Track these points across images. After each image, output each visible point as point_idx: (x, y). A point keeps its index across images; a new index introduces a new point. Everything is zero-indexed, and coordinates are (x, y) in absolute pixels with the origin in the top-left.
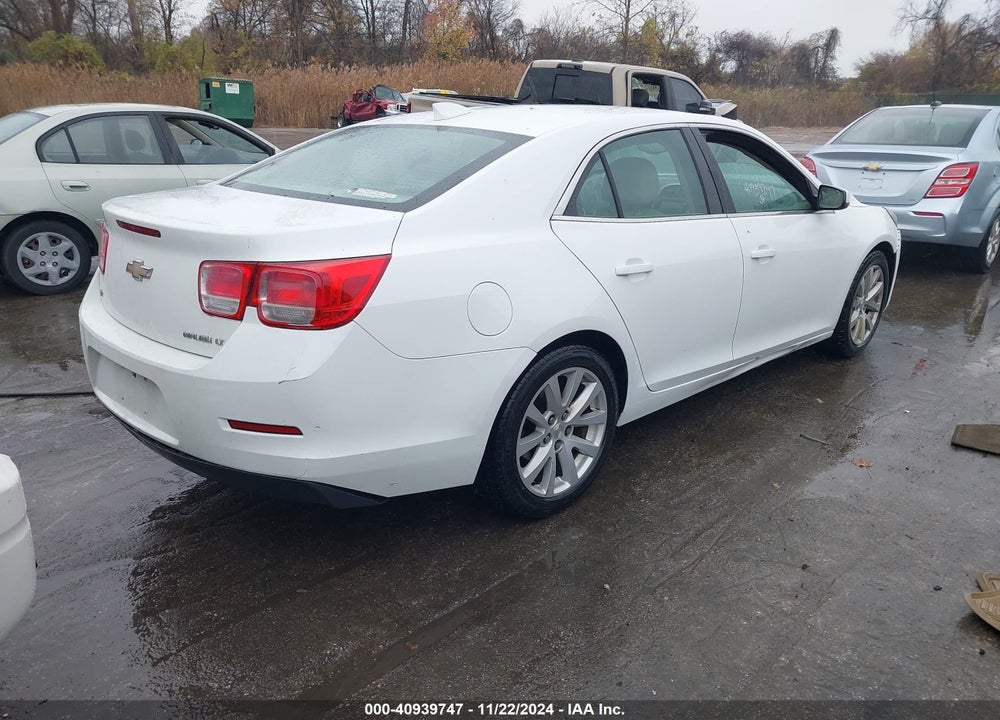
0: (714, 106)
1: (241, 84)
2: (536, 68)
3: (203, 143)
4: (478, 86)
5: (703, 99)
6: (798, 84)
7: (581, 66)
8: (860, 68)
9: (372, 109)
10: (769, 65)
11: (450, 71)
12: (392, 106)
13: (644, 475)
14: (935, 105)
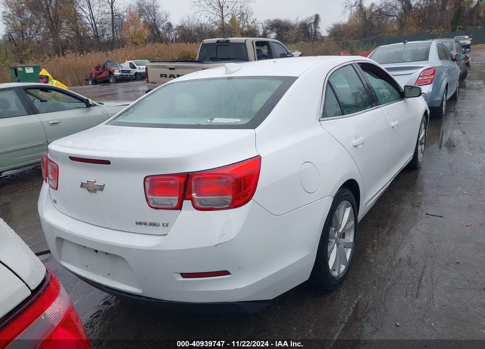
0: (293, 54)
1: (33, 67)
2: (205, 44)
3: (41, 101)
4: (158, 56)
5: (287, 51)
6: (305, 40)
7: (229, 40)
8: (329, 31)
9: (106, 73)
10: (291, 33)
11: (141, 50)
12: (117, 71)
13: (369, 251)
14: (406, 42)
